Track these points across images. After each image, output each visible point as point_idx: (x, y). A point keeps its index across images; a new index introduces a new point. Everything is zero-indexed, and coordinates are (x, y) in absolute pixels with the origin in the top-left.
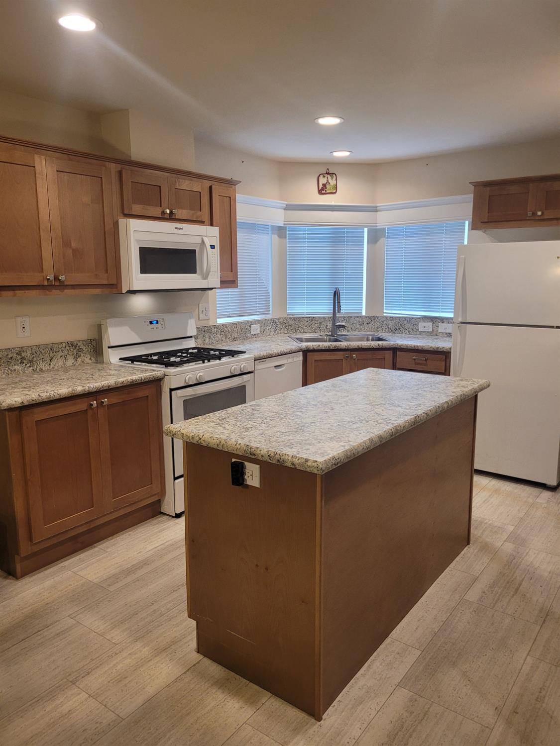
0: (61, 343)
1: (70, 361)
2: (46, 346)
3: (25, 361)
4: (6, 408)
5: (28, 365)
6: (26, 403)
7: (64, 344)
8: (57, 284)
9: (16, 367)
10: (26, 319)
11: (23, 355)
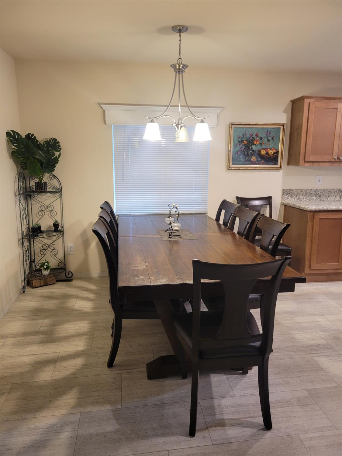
0: (335, 189)
1: (338, 198)
2: (327, 190)
3: (317, 196)
4: (309, 210)
5: (318, 198)
6: (317, 210)
7: (336, 190)
8: (338, 161)
9: (313, 198)
10: (321, 177)
11: (317, 192)
